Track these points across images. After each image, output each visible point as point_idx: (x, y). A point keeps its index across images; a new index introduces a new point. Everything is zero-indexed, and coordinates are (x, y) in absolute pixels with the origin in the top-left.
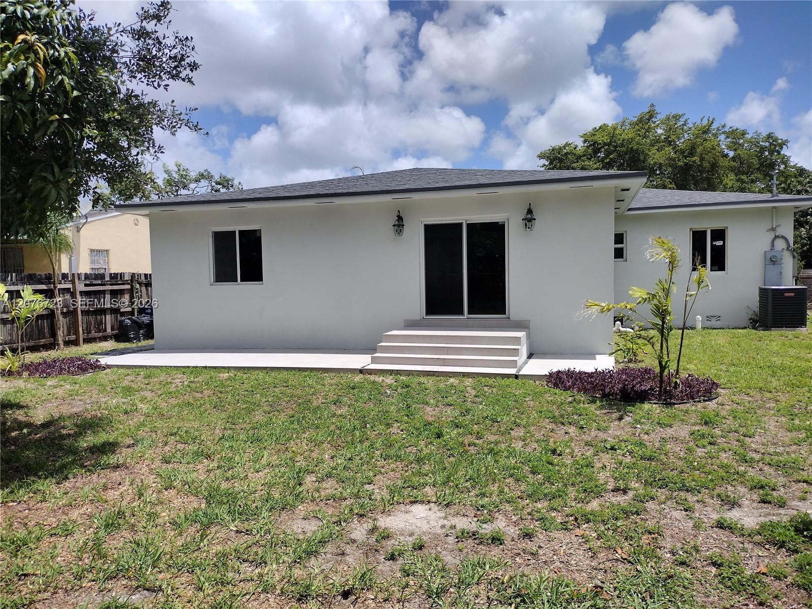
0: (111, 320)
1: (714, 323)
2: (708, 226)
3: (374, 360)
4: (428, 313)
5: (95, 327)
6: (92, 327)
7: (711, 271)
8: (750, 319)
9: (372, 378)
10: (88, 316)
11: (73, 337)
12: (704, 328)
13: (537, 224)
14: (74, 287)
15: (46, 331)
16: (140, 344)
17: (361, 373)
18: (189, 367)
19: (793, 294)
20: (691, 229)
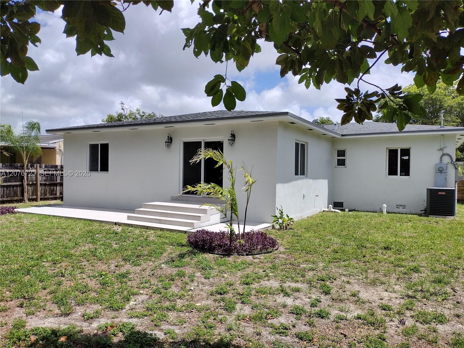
0: (60, 189)
1: (401, 210)
3: (129, 218)
6: (47, 192)
7: (400, 175)
11: (35, 197)
14: (37, 171)
15: (18, 193)
17: (116, 225)
19: (444, 193)
20: (387, 148)
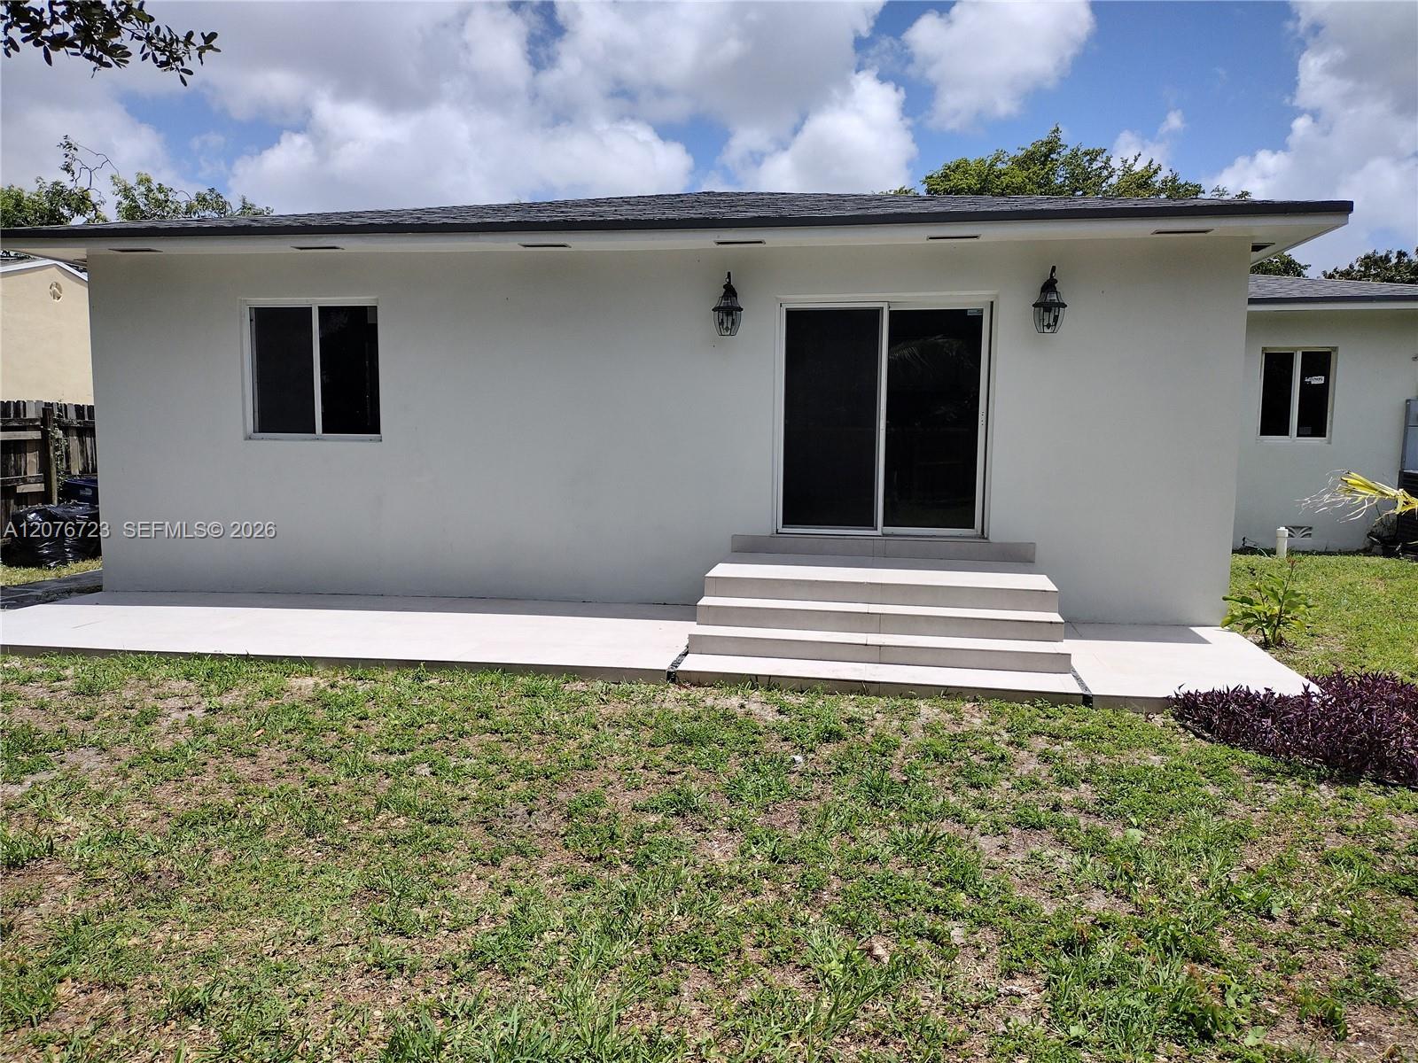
2: (1298, 343)
3: (696, 645)
4: (788, 521)
7: (1298, 435)
8: (1369, 535)
16: (65, 572)
17: (673, 681)
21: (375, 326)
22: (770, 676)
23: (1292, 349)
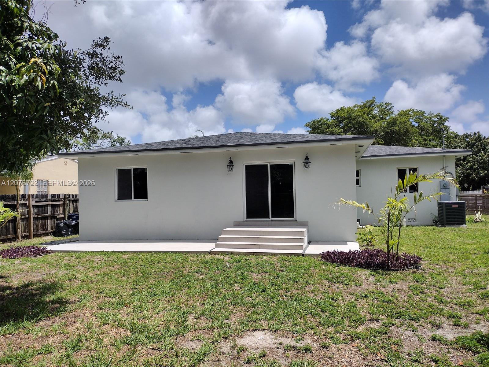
0: (51, 223)
1: (412, 223)
2: (407, 166)
3: (217, 246)
4: (248, 217)
5: (41, 227)
6: (39, 227)
7: (410, 192)
8: (433, 221)
9: (217, 257)
10: (37, 220)
11: (27, 234)
12: (407, 226)
13: (311, 165)
14: (29, 203)
15: (11, 230)
16: (69, 238)
17: (210, 254)
18: (103, 251)
19: (457, 206)
20: (397, 168)
21: (147, 172)
22: (232, 252)
23: (405, 168)
